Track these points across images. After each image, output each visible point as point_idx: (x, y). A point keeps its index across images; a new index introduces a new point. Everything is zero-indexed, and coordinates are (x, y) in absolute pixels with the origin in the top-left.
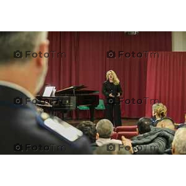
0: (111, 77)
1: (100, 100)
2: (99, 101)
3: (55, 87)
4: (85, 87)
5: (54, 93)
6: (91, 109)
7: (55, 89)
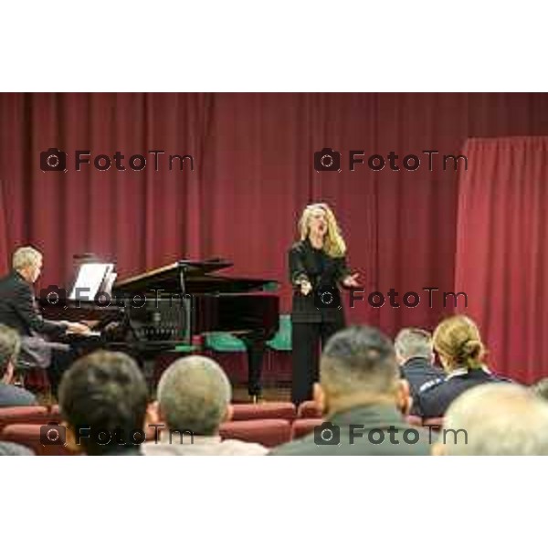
0: (321, 228)
1: (281, 317)
2: (278, 319)
3: (111, 266)
4: (224, 266)
5: (108, 289)
6: (249, 351)
7: (114, 271)
